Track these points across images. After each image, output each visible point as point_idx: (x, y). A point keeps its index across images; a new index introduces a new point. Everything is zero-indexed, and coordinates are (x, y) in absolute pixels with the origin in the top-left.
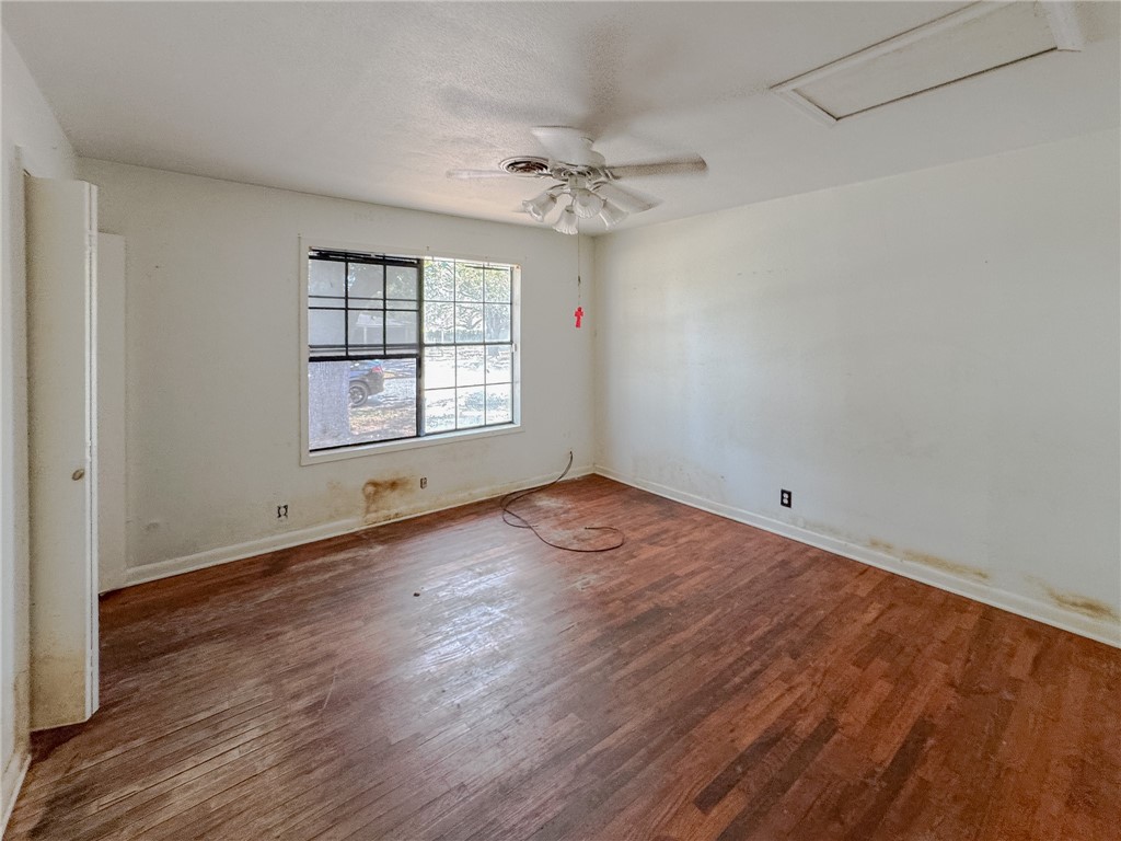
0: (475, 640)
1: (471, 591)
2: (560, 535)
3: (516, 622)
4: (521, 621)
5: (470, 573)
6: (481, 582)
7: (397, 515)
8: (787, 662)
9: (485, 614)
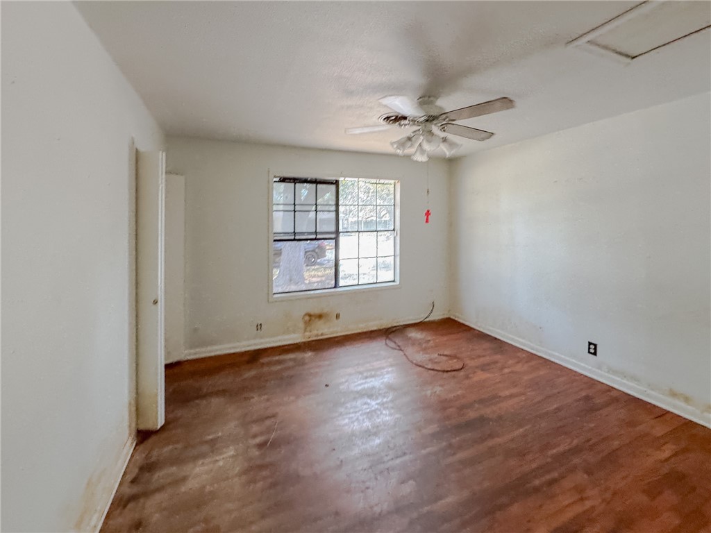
0: (357, 419)
1: (360, 388)
2: (420, 357)
3: (384, 412)
4: (387, 412)
5: (360, 376)
6: (365, 383)
7: (322, 335)
8: (581, 477)
9: (365, 404)
